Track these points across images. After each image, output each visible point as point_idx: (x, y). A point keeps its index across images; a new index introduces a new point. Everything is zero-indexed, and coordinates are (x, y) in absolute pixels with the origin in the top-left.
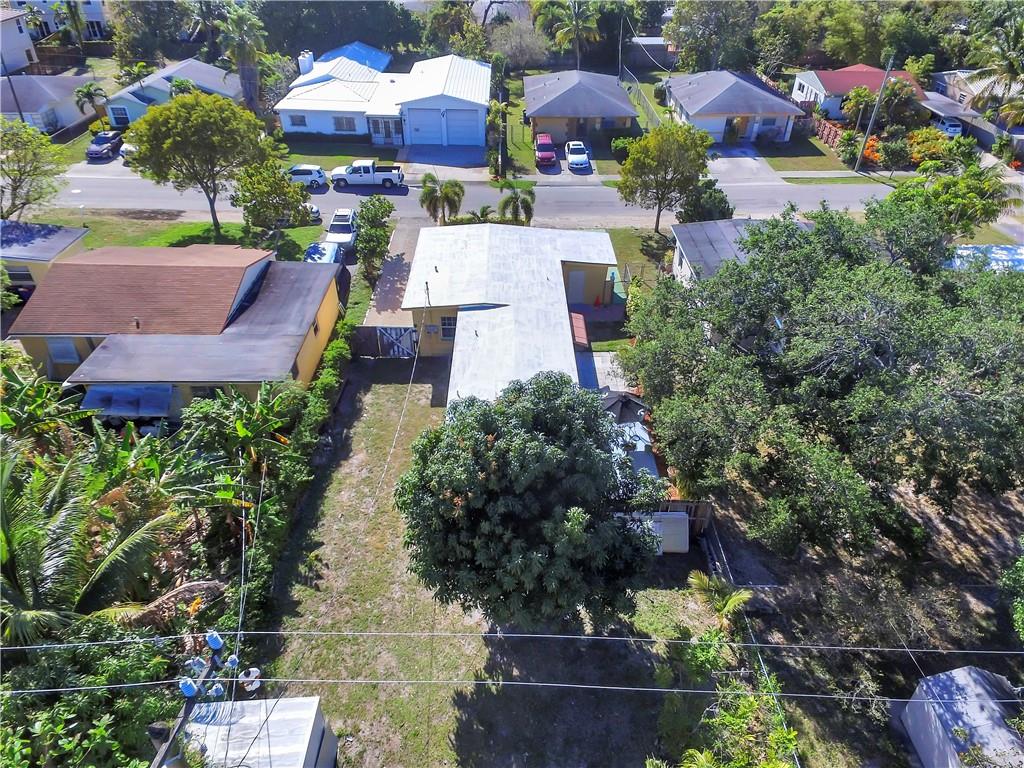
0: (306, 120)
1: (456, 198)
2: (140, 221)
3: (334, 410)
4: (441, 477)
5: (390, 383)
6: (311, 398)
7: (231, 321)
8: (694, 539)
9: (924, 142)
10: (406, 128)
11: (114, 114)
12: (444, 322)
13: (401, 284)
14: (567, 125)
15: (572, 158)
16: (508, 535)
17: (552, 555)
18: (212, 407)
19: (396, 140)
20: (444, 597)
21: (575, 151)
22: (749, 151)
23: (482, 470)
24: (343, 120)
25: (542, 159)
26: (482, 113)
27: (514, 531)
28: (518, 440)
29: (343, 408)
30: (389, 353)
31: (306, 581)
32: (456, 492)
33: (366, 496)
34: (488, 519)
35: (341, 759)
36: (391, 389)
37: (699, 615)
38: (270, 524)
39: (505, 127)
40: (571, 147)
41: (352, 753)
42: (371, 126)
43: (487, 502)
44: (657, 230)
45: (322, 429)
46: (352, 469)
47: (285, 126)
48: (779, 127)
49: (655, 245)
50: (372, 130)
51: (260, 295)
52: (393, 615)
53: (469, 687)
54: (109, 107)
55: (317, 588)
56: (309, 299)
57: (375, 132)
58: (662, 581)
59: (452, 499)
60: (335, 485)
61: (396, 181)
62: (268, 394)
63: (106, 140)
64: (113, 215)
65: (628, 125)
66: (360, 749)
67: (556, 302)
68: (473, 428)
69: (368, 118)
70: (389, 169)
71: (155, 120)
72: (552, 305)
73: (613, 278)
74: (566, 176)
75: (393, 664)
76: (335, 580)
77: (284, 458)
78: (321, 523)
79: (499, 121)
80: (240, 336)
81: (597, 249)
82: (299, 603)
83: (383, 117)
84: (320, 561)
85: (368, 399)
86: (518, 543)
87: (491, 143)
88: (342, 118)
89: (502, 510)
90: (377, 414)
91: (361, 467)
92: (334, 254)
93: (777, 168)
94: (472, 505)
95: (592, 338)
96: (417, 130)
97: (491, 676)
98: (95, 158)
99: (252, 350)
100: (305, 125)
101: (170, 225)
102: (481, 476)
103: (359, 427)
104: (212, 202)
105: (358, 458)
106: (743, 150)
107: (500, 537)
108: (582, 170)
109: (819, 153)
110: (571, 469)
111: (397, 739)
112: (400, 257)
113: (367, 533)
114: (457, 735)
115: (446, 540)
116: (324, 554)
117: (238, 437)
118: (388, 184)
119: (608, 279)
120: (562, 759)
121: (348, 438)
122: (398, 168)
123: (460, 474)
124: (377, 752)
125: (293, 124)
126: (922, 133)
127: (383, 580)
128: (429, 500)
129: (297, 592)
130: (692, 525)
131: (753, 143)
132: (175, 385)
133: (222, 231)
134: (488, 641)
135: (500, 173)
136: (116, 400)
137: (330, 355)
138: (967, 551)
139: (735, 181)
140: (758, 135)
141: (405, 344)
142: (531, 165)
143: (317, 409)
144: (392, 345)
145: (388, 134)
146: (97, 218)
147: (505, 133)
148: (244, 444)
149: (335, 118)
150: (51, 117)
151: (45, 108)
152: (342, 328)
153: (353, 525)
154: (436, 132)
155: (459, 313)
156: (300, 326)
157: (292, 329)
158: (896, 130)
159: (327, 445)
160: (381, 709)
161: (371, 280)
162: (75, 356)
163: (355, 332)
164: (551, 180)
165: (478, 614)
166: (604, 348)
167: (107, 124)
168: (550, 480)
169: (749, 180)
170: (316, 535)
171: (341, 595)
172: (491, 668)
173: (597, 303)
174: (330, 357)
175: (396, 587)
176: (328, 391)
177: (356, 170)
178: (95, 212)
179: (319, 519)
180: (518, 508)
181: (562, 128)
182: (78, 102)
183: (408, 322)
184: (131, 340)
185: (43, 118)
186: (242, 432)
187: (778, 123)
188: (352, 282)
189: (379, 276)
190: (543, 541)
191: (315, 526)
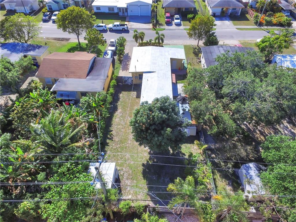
0: (101, 8)
1: (143, 37)
2: (59, 42)
3: (113, 98)
4: (140, 120)
5: (126, 91)
6: (108, 95)
7: (88, 75)
8: (197, 133)
9: (278, 17)
10: (129, 11)
11: (48, 7)
12: (140, 76)
13: (128, 62)
14: (175, 10)
15: (176, 21)
16: (154, 133)
17: (163, 138)
18: (86, 98)
19: (126, 14)
20: (140, 145)
21: (177, 19)
22: (228, 18)
23: (149, 119)
24: (111, 8)
25: (167, 21)
26: (150, 6)
27: (155, 132)
28: (157, 113)
29: (116, 98)
30: (126, 83)
31: (109, 139)
32: (143, 124)
33: (121, 120)
34: (150, 130)
35: (119, 174)
36: (126, 93)
37: (196, 149)
38: (102, 126)
39: (157, 10)
40: (176, 17)
41: (122, 173)
42: (119, 10)
43: (150, 126)
44: (198, 46)
45: (111, 103)
46: (118, 114)
47: (95, 10)
48: (237, 11)
49: (197, 51)
50: (119, 11)
51: (94, 68)
52: (129, 147)
53: (145, 163)
54: (47, 5)
55: (112, 140)
56: (106, 69)
57: (120, 12)
58: (189, 142)
59: (142, 125)
60: (114, 117)
61: (126, 29)
62: (98, 95)
63: (47, 15)
64: (52, 39)
65: (193, 10)
66: (123, 173)
67: (168, 71)
68: (147, 110)
69: (118, 8)
70: (124, 25)
71: (63, 15)
72: (167, 72)
73: (184, 62)
74: (174, 27)
75: (129, 157)
76: (116, 139)
77: (103, 111)
78: (112, 126)
79: (155, 9)
80: (90, 79)
81: (180, 54)
82: (108, 143)
83: (122, 8)
84: (112, 135)
85: (121, 95)
86: (156, 135)
87: (152, 16)
88: (110, 8)
89: (153, 128)
90: (124, 99)
91: (120, 113)
92: (111, 54)
93: (235, 25)
94: (147, 126)
95: (178, 79)
96: (132, 11)
97: (150, 161)
98: (45, 21)
99: (93, 83)
100: (100, 10)
101: (67, 43)
102: (149, 121)
103: (119, 103)
104: (78, 37)
105: (119, 110)
106: (226, 18)
107: (152, 134)
108: (178, 25)
109: (248, 20)
110: (168, 119)
111: (131, 171)
112: (128, 54)
113: (122, 129)
114: (143, 171)
115: (141, 133)
116: (113, 133)
117: (93, 106)
118: (124, 30)
119: (183, 63)
120: (164, 177)
121: (117, 105)
122: (126, 25)
123: (144, 120)
124: (127, 174)
125: (97, 10)
126: (278, 14)
127: (126, 139)
128: (137, 125)
129: (108, 141)
130: (197, 129)
131: (229, 15)
132: (77, 92)
133: (81, 45)
134: (150, 153)
135: (155, 26)
136: (64, 95)
137: (112, 84)
138: (262, 137)
139: (222, 29)
140: (230, 13)
141: (130, 81)
142: (164, 23)
143: (109, 99)
144: (126, 81)
145: (123, 13)
146: (48, 40)
147: (157, 12)
148: (95, 108)
149: (109, 8)
150: (31, 8)
151: (29, 5)
152: (114, 77)
153: (119, 127)
154: (137, 12)
155: (143, 74)
156: (104, 76)
157: (102, 77)
158: (271, 13)
159: (112, 107)
160: (127, 165)
161: (120, 61)
162: (52, 82)
163: (117, 78)
164: (169, 28)
165: (147, 148)
166: (180, 82)
167: (46, 9)
168: (163, 122)
169: (226, 29)
170: (111, 129)
171: (117, 142)
172: (150, 159)
173: (179, 69)
174: (112, 85)
175: (129, 141)
176: (112, 94)
177: (115, 26)
178: (48, 39)
179: (111, 125)
180: (157, 128)
181: (173, 11)
182: (39, 4)
183: (130, 75)
184: (65, 79)
185: (29, 8)
186: (94, 105)
187: (237, 10)
188: (116, 62)
189: (122, 60)
190: (162, 135)
191: (111, 126)
